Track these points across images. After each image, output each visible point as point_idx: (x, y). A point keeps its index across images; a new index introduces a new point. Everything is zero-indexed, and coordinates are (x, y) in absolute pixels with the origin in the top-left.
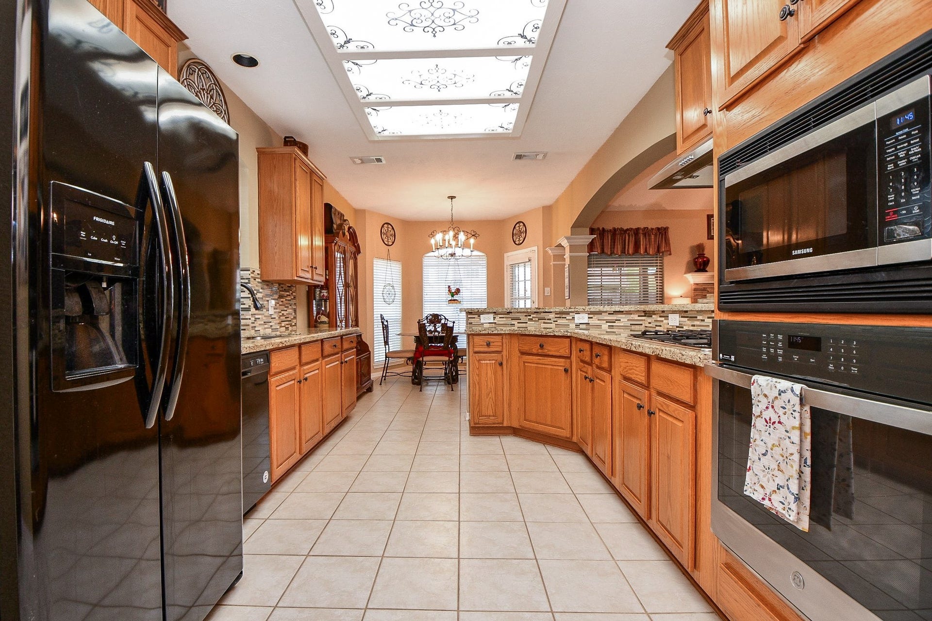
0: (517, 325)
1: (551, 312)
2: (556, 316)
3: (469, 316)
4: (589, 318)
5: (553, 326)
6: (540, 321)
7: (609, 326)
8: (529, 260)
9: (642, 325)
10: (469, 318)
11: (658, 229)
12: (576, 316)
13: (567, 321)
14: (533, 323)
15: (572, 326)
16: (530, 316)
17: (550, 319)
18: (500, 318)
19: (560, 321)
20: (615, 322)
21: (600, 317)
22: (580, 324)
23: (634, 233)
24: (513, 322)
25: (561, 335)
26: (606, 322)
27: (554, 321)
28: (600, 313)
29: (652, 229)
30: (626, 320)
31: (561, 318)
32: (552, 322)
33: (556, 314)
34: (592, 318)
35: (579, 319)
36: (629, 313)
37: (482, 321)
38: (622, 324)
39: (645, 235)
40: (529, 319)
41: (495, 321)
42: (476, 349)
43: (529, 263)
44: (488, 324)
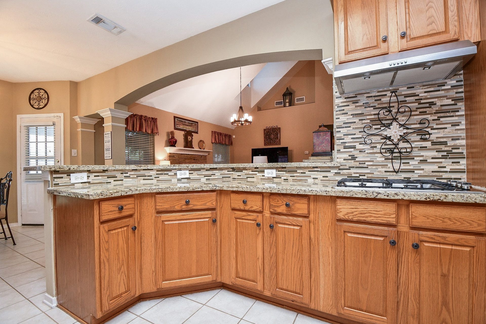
0: (113, 183)
1: (152, 169)
2: (158, 173)
3: (54, 176)
4: (190, 173)
5: (154, 181)
6: (139, 178)
7: (206, 179)
8: (54, 124)
9: (230, 177)
10: (54, 178)
11: (152, 118)
12: (178, 172)
13: (169, 177)
14: (131, 180)
15: (174, 181)
16: (127, 173)
17: (151, 176)
18: (95, 176)
19: (161, 177)
20: (211, 176)
21: (199, 172)
22: (182, 178)
23: (139, 118)
24: (109, 180)
25: (210, 189)
26: (205, 176)
27: (155, 177)
28: (199, 170)
29: (149, 118)
30: (219, 174)
31: (163, 174)
32: (154, 178)
33: (157, 171)
34: (192, 173)
35: (181, 175)
36: (221, 169)
37: (73, 181)
38: (217, 178)
39: (145, 120)
40: (124, 176)
41: (89, 181)
42: (104, 218)
43: (53, 127)
44: (81, 184)
